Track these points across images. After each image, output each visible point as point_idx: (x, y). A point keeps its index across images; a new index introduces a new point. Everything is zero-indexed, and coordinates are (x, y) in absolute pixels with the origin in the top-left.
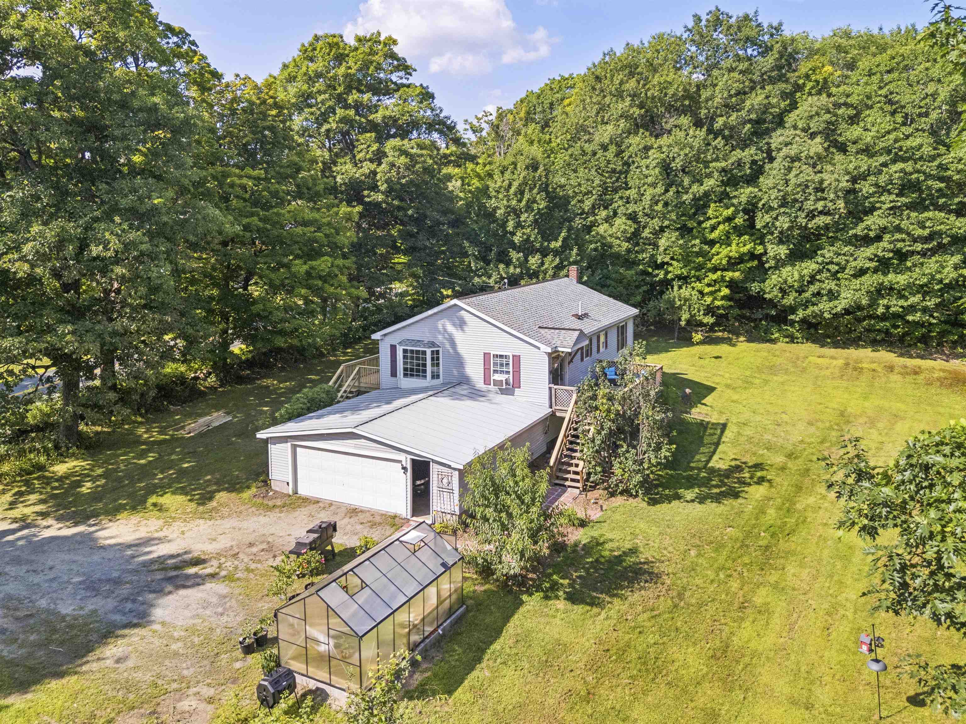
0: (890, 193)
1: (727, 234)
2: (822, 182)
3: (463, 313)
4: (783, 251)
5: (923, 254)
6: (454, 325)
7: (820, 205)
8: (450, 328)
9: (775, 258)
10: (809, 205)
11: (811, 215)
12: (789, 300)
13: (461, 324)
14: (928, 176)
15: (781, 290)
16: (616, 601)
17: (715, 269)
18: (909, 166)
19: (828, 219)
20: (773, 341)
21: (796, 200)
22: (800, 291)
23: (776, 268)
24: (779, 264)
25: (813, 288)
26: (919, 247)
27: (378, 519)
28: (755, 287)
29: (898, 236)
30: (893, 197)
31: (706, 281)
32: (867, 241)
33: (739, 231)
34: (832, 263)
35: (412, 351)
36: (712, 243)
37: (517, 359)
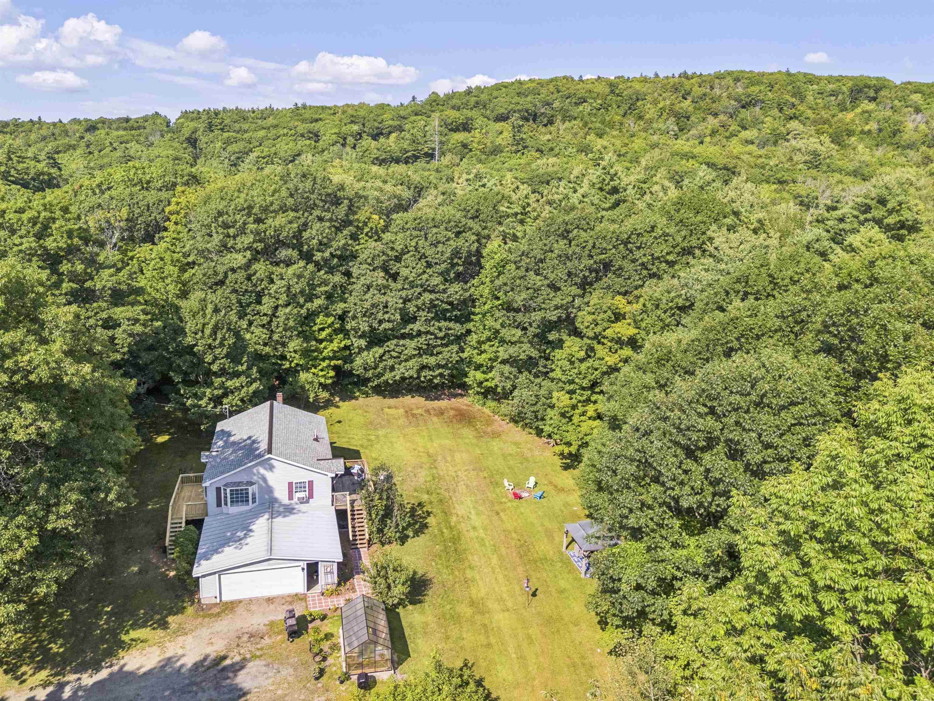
0: (423, 310)
1: (330, 335)
2: (387, 302)
3: (272, 461)
4: (363, 343)
5: (442, 345)
6: (266, 469)
7: (386, 316)
8: (262, 471)
9: (358, 347)
10: (380, 316)
11: (380, 322)
12: (370, 374)
13: (271, 468)
14: (442, 301)
15: (365, 369)
16: (426, 597)
17: (324, 359)
18: (433, 296)
19: (390, 325)
20: (356, 398)
21: (372, 314)
22: (375, 368)
23: (359, 353)
24: (361, 350)
25: (381, 365)
26: (439, 342)
27: (289, 599)
28: (347, 367)
29: (429, 336)
30: (425, 314)
31: (320, 367)
32: (410, 336)
33: (336, 332)
34: (394, 350)
35: (237, 490)
36: (321, 341)
37: (311, 483)
